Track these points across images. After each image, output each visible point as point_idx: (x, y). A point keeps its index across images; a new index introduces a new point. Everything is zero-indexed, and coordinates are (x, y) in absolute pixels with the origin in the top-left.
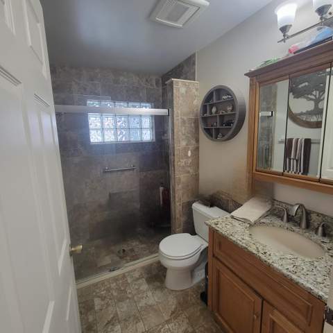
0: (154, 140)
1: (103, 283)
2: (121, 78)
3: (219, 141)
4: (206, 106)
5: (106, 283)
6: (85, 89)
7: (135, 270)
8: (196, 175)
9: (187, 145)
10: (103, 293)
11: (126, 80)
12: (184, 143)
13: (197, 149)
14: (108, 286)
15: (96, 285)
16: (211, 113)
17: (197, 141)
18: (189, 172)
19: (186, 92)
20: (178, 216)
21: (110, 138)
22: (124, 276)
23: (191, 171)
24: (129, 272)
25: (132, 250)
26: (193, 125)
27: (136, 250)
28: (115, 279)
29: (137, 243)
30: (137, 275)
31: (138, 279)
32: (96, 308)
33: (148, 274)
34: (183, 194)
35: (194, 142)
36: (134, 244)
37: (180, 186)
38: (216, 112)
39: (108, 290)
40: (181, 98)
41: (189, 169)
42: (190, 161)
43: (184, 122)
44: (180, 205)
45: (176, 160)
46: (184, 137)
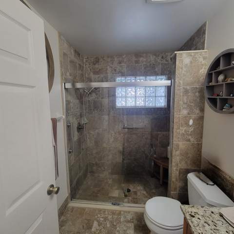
0: (166, 107)
1: (104, 211)
2: (141, 59)
3: (225, 113)
4: (212, 74)
5: (106, 213)
6: (115, 70)
7: (129, 212)
8: (198, 144)
9: (189, 114)
10: (101, 219)
11: (145, 60)
12: (185, 112)
13: (201, 118)
14: (107, 215)
15: (100, 210)
16: (217, 81)
17: (202, 110)
18: (189, 140)
19: (191, 62)
20: (174, 180)
21: (130, 103)
22: (120, 213)
23: (192, 140)
24: (124, 212)
25: (135, 193)
26: (197, 94)
27: (139, 194)
28: (113, 213)
29: (142, 188)
30: (129, 217)
31: (128, 222)
32: (92, 230)
33: (138, 221)
34: (181, 160)
35: (197, 111)
36: (139, 188)
37: (178, 152)
38: (224, 80)
39: (106, 219)
40: (184, 69)
41: (190, 137)
42: (191, 129)
43: (186, 92)
44: (176, 170)
45: (175, 127)
46: (185, 106)
